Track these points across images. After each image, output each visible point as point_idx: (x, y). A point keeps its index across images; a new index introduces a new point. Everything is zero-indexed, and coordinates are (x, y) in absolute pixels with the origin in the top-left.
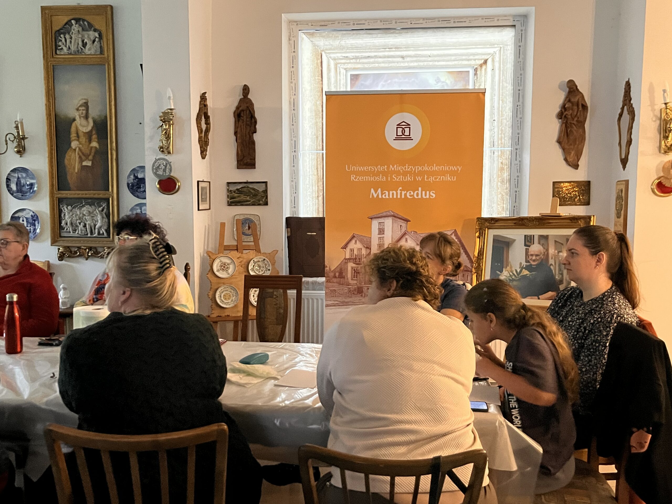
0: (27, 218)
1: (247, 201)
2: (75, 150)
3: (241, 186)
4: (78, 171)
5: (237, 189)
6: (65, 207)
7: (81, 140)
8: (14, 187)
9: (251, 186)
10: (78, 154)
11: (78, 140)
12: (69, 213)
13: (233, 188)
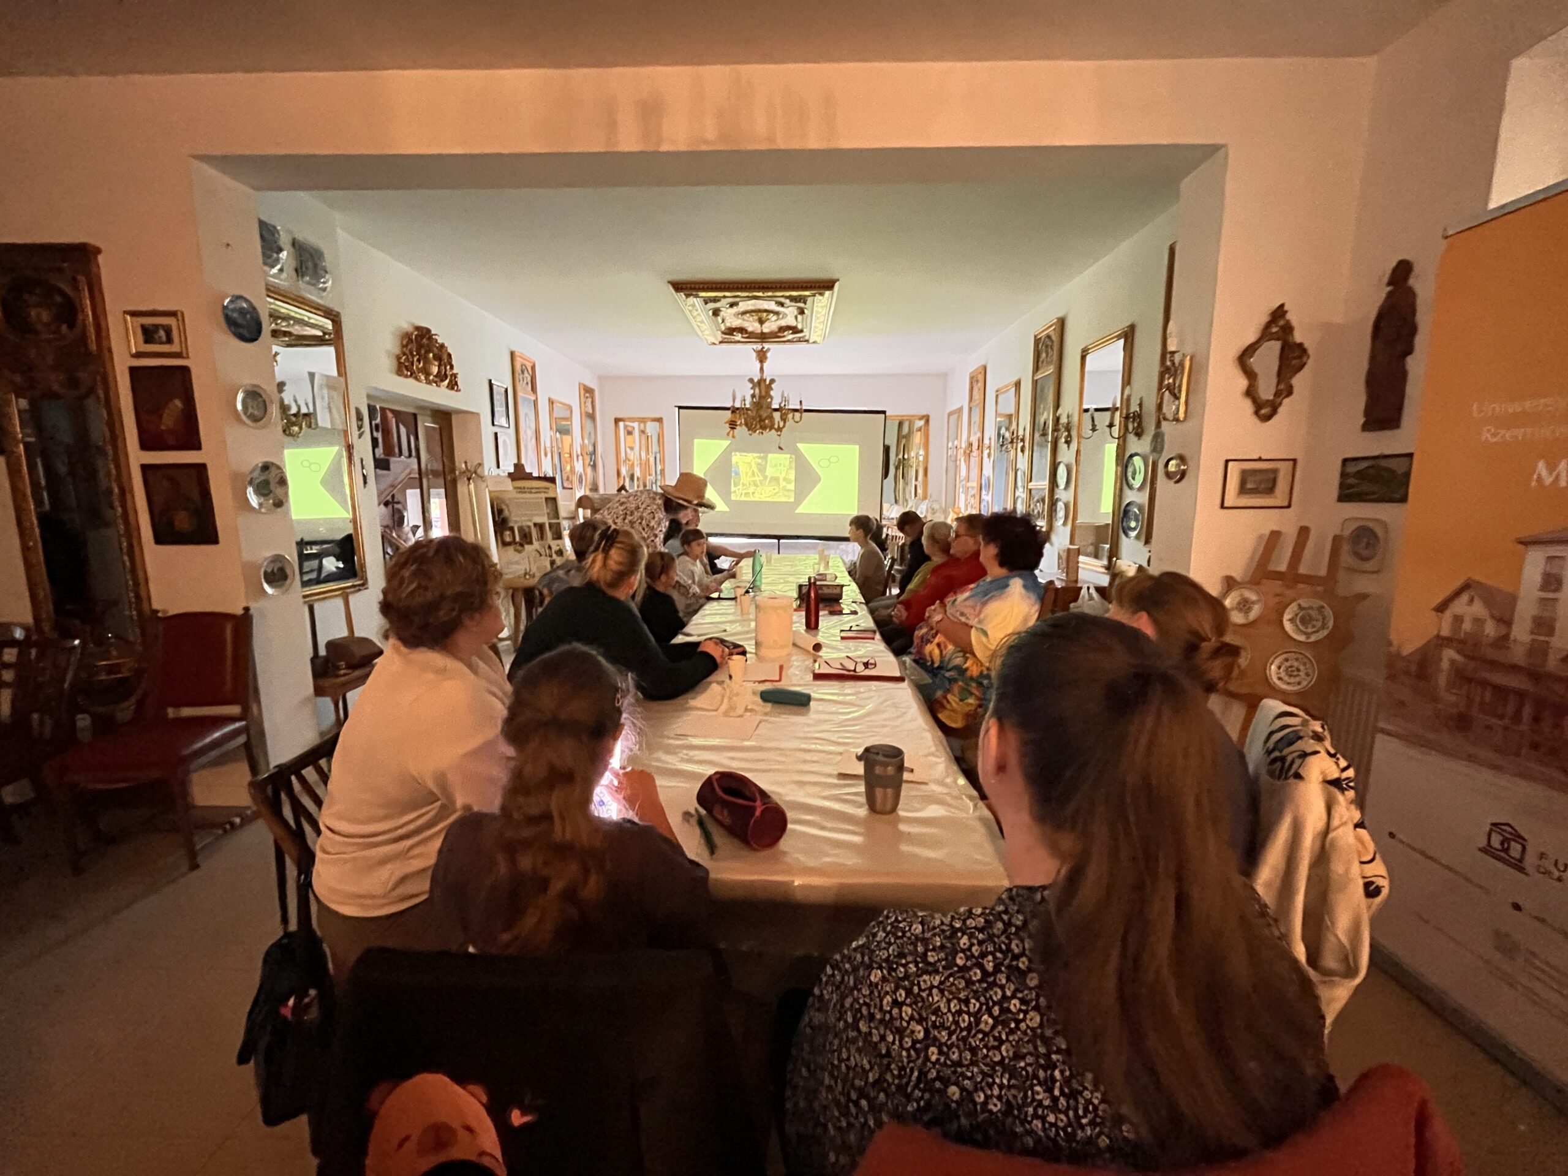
1: (1373, 493)
3: (1365, 464)
5: (1359, 472)
9: (1383, 463)
13: (1352, 469)
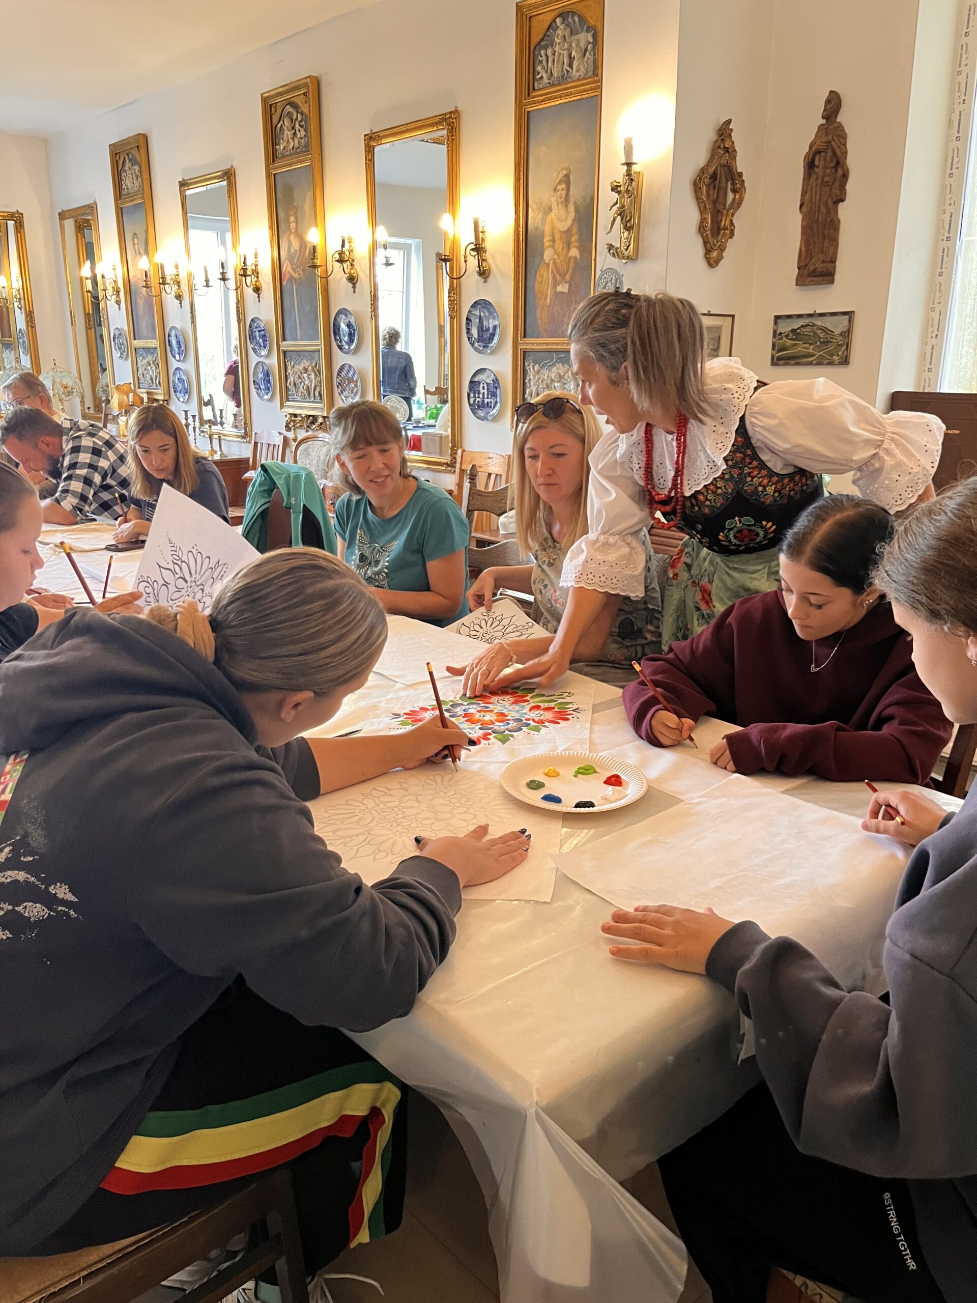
0: (488, 384)
1: (809, 355)
2: (548, 265)
3: (801, 322)
4: (550, 303)
5: (793, 331)
6: (531, 367)
7: (556, 246)
8: (475, 332)
9: (819, 322)
10: (552, 272)
11: (553, 247)
12: (534, 376)
13: (785, 327)
